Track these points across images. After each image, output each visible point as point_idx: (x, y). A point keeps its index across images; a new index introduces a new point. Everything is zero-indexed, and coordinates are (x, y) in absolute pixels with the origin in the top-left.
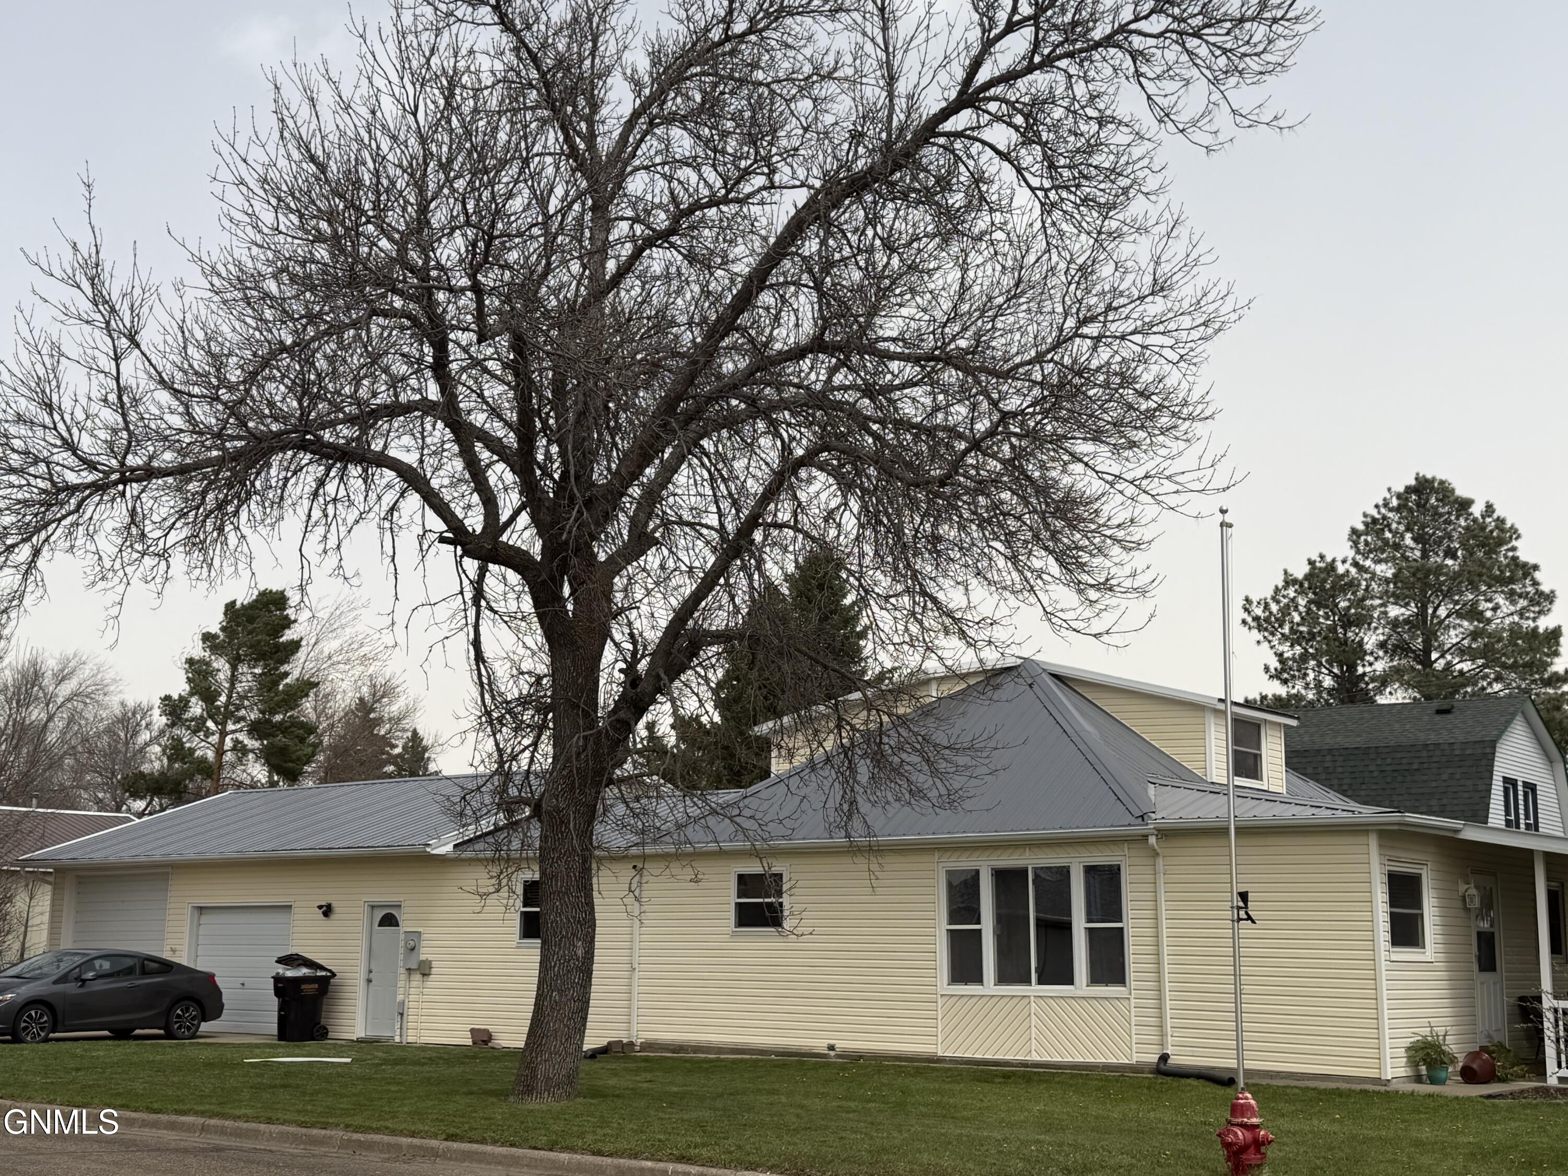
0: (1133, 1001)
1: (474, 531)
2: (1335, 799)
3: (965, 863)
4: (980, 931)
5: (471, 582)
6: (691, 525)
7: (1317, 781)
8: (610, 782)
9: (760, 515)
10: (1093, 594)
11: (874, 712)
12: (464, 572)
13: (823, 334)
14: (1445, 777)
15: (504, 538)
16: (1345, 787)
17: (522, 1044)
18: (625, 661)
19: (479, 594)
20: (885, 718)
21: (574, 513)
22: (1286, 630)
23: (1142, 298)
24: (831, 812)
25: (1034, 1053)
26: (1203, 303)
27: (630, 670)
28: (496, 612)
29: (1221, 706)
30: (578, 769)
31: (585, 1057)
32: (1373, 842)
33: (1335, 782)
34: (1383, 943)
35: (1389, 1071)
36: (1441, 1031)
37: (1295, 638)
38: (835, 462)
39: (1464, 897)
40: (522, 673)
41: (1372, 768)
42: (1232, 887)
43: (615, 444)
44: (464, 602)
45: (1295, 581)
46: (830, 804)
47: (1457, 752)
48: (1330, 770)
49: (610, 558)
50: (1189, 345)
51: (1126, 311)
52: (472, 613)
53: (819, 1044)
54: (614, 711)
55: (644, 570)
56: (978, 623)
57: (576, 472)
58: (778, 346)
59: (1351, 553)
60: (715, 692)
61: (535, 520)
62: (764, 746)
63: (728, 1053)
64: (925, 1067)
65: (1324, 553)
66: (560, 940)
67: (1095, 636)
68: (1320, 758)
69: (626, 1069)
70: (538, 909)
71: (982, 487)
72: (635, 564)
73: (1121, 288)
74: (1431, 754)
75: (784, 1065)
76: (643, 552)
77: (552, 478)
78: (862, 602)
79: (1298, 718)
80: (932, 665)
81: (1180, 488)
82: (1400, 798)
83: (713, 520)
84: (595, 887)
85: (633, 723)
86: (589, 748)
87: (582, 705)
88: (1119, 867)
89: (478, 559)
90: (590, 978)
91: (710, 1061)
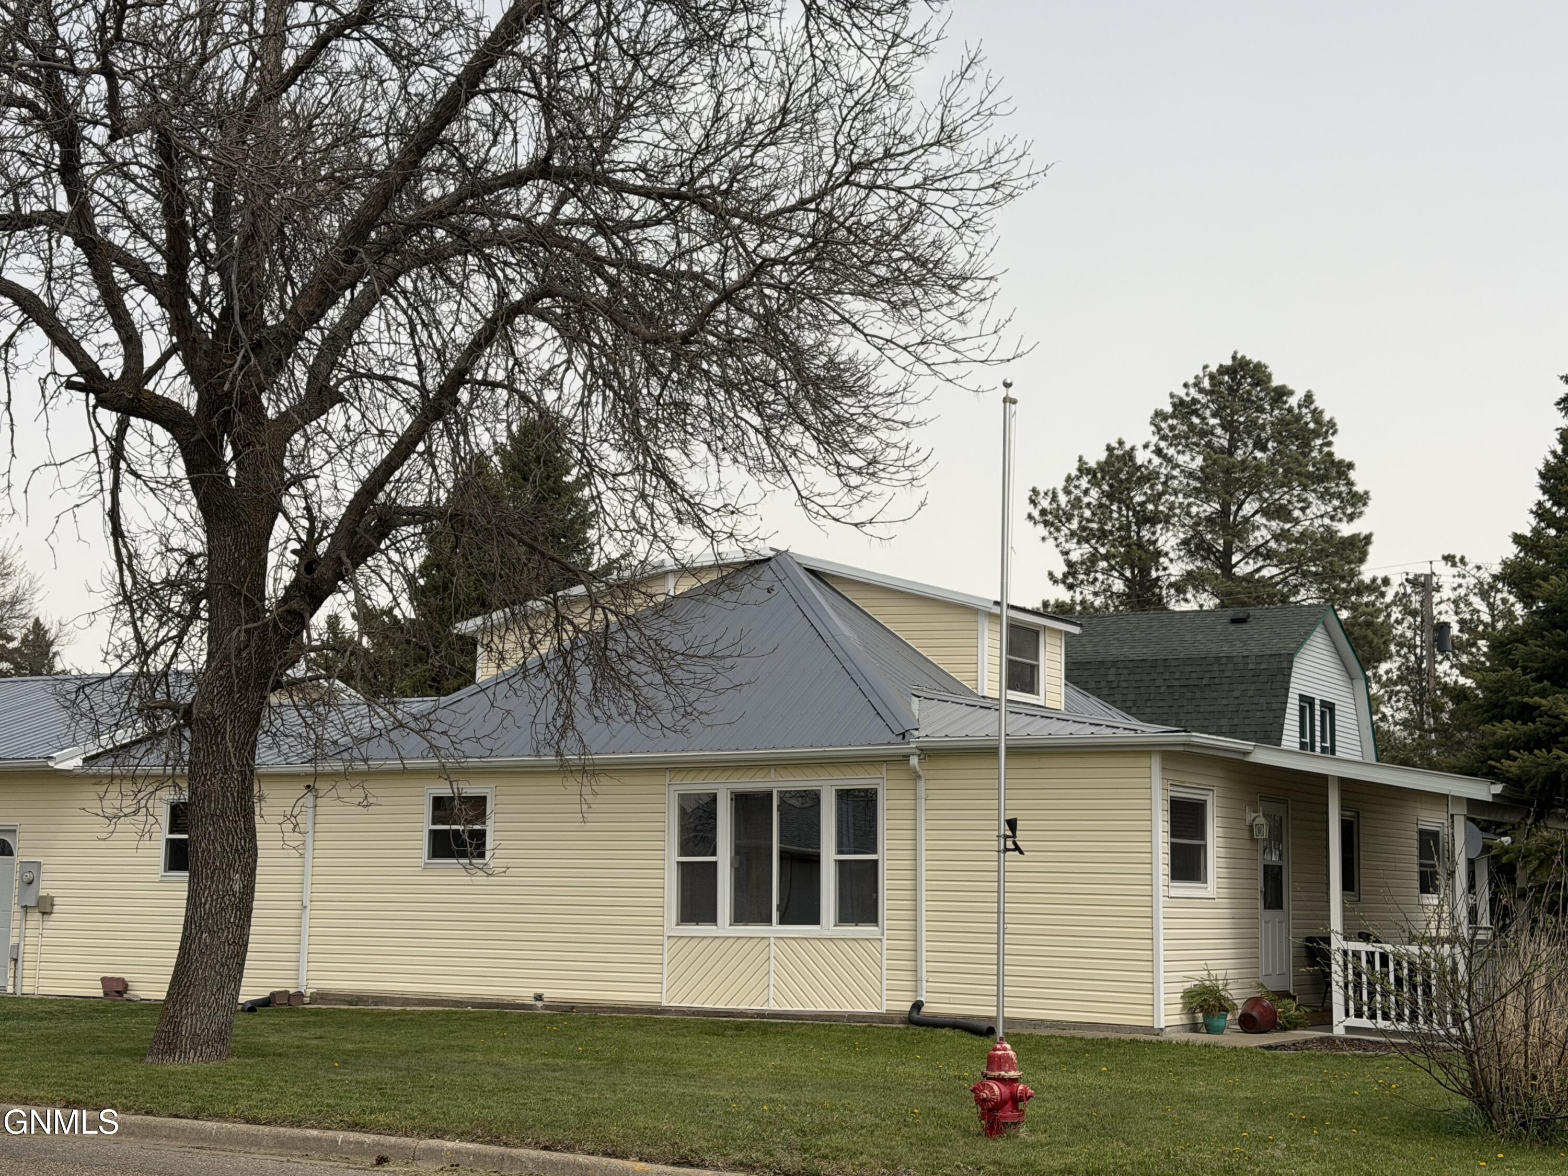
0: (885, 942)
1: (111, 376)
2: (1117, 717)
3: (699, 785)
4: (715, 863)
5: (108, 438)
6: (384, 379)
7: (1099, 696)
8: (278, 685)
9: (466, 371)
10: (854, 480)
11: (600, 611)
12: (99, 425)
13: (549, 157)
14: (1237, 693)
15: (150, 386)
16: (1129, 704)
17: (163, 996)
18: (299, 540)
19: (118, 454)
20: (612, 618)
21: (239, 358)
22: (1074, 525)
23: (925, 147)
24: (541, 728)
25: (772, 1002)
26: (994, 161)
27: (306, 551)
28: (138, 476)
29: (996, 610)
30: (238, 669)
31: (243, 1010)
32: (1156, 764)
33: (1118, 698)
34: (1161, 877)
35: (1163, 1018)
36: (1220, 974)
37: (1082, 536)
38: (559, 311)
39: (1251, 826)
40: (172, 550)
41: (1158, 683)
42: (999, 815)
43: (289, 278)
44: (99, 463)
45: (1089, 471)
46: (541, 719)
47: (1250, 667)
48: (1115, 685)
49: (282, 416)
50: (974, 209)
51: (906, 160)
52: (108, 476)
53: (523, 993)
54: (285, 600)
55: (324, 431)
56: (718, 510)
57: (241, 309)
58: (492, 167)
59: (1154, 439)
60: (411, 580)
61: (190, 368)
62: (469, 645)
63: (415, 1005)
64: (646, 1020)
65: (1124, 439)
66: (213, 873)
67: (856, 525)
68: (1102, 671)
69: (292, 1024)
70: (186, 836)
71: (731, 346)
72: (314, 423)
73: (903, 132)
74: (1223, 667)
75: (482, 1018)
76: (324, 411)
77: (211, 316)
78: (586, 480)
79: (1080, 625)
80: (660, 556)
81: (959, 357)
82: (1188, 717)
83: (411, 375)
84: (257, 810)
85: (307, 615)
86: (253, 644)
87: (244, 591)
88: (875, 792)
89: (117, 411)
90: (249, 917)
91: (395, 1014)
